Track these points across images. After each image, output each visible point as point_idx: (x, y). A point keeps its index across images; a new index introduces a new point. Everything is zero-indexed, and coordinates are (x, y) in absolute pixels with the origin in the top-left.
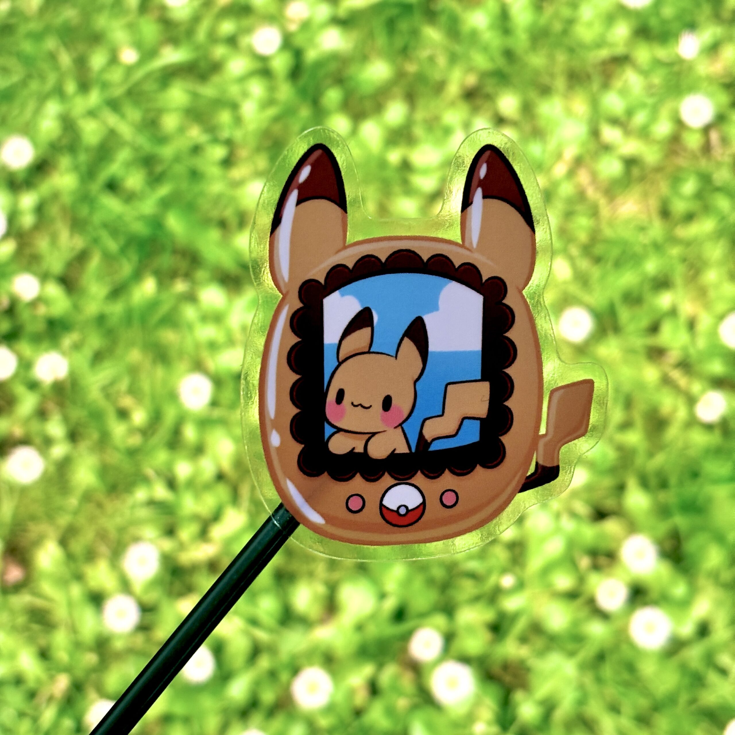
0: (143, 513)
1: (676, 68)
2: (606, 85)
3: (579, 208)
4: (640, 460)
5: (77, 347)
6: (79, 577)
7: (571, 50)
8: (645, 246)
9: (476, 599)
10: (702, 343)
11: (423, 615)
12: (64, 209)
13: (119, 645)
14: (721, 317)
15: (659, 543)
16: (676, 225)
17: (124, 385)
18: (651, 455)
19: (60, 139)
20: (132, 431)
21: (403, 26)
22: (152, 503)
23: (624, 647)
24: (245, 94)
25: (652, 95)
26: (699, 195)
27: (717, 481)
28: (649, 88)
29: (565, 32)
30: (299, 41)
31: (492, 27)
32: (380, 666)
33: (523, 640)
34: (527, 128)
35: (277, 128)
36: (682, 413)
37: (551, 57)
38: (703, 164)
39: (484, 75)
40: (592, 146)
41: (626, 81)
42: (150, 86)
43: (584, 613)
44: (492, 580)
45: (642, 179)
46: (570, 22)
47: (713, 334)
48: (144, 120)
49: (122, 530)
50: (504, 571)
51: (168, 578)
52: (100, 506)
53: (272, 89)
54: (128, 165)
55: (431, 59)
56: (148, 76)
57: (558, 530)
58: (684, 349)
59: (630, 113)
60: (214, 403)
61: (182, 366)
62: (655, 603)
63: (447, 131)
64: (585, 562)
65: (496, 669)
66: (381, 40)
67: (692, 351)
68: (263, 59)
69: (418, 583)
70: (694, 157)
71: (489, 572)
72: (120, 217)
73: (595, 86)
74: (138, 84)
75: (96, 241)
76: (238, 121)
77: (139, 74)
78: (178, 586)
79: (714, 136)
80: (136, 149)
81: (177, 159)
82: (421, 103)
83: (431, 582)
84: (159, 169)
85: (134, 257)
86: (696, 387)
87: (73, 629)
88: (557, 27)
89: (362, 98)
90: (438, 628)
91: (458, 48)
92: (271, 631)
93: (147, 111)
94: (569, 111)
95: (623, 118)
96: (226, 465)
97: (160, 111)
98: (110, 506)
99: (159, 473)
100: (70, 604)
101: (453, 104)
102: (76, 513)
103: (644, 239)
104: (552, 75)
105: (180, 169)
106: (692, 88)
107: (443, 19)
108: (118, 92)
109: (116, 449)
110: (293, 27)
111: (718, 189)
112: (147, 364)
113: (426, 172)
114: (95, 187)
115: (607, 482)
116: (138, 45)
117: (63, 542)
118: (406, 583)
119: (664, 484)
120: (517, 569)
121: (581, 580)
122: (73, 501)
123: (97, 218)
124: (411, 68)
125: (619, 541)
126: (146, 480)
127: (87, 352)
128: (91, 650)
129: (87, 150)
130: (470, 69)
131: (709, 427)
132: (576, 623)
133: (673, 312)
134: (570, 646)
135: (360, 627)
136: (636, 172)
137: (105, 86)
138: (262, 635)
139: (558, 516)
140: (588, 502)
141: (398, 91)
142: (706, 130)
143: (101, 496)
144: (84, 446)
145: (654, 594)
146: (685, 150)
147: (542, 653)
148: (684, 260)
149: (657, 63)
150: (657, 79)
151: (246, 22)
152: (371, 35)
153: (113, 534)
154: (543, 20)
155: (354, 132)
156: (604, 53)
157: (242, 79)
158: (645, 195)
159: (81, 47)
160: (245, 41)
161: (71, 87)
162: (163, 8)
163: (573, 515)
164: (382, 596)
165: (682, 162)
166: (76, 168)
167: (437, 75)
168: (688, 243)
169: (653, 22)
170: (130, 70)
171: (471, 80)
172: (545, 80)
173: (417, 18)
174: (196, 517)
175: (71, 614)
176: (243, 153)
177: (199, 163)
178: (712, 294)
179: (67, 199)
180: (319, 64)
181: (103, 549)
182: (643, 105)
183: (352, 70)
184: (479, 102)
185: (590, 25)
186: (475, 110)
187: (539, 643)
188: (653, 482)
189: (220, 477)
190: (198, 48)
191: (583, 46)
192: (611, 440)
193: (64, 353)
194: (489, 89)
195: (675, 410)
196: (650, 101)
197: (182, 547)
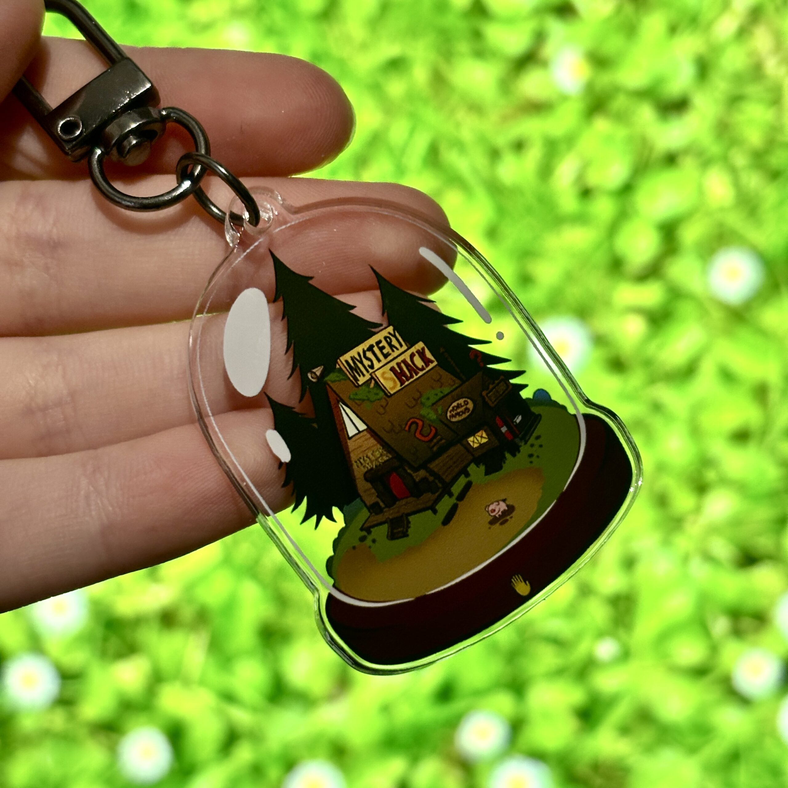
3: (753, 90)
9: (557, 674)
11: (481, 694)
13: (29, 724)
23: (768, 742)
32: (414, 761)
33: (625, 730)
43: (713, 695)
44: (583, 648)
50: (601, 634)
51: (99, 632)
57: (684, 580)
64: (721, 625)
65: (582, 768)
71: (580, 636)
78: (114, 643)
83: (493, 647)
90: (499, 711)
92: (255, 709)
113: (510, 21)
120: (621, 632)
121: (714, 650)
132: (702, 709)
134: (692, 740)
135: (385, 709)
138: (241, 716)
139: (686, 559)
140: (732, 540)
163: (708, 558)
187: (646, 734)
192: (772, 451)
197: (120, 588)
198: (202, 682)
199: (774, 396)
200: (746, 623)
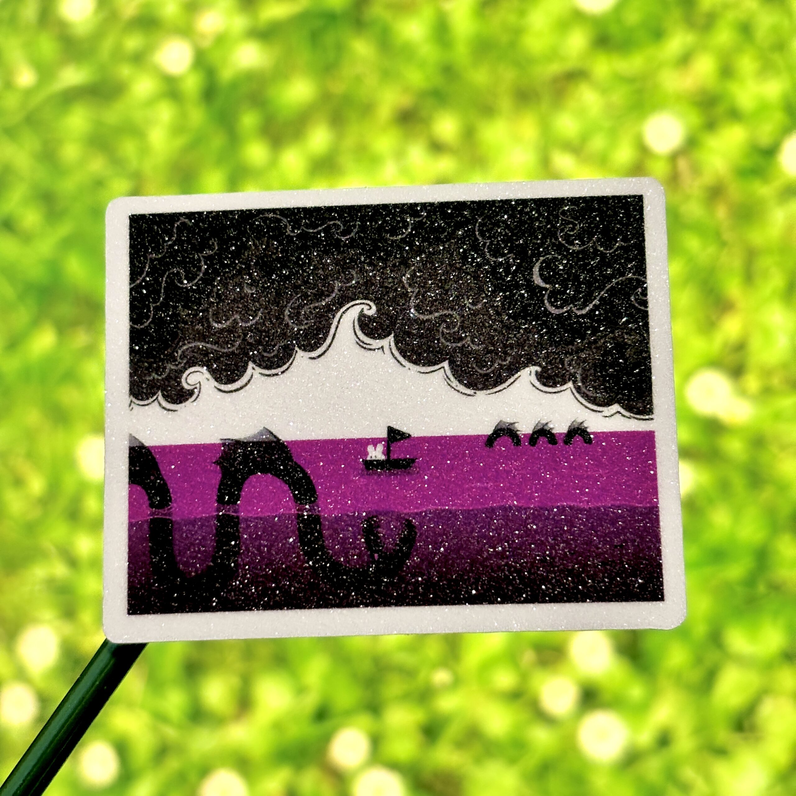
1: (640, 85)
2: (557, 105)
7: (520, 66)
9: (405, 697)
11: (347, 714)
17: (22, 449)
20: (31, 502)
21: (329, 38)
22: (51, 583)
25: (611, 117)
28: (609, 108)
29: (513, 44)
30: (214, 58)
31: (429, 39)
32: (298, 770)
33: (460, 744)
34: (467, 156)
37: (495, 74)
39: (422, 95)
41: (582, 102)
43: (526, 716)
44: (422, 678)
46: (517, 32)
47: (679, 395)
48: (43, 150)
50: (438, 665)
53: (183, 114)
54: (26, 201)
55: (358, 79)
56: (48, 100)
59: (584, 138)
61: (82, 426)
62: (608, 706)
63: (376, 161)
64: (529, 656)
68: (172, 80)
69: (342, 680)
71: (420, 666)
73: (545, 105)
74: (37, 109)
76: (144, 150)
77: (39, 98)
79: (682, 164)
80: (34, 185)
83: (355, 677)
84: (59, 206)
85: (33, 305)
88: (504, 38)
90: (363, 728)
91: (391, 65)
92: (179, 727)
93: (46, 141)
94: (515, 136)
95: (578, 143)
97: (59, 142)
98: (5, 582)
99: (59, 550)
101: (384, 129)
104: (495, 95)
106: (658, 106)
107: (374, 30)
108: (15, 119)
109: (12, 519)
110: (206, 44)
111: (688, 227)
112: (46, 427)
116: (36, 64)
118: (329, 676)
120: (453, 664)
121: (524, 677)
124: (338, 87)
125: (568, 636)
126: (44, 555)
130: (405, 90)
132: (519, 728)
134: (512, 752)
135: (277, 727)
138: (170, 733)
141: (322, 115)
142: (674, 157)
145: (606, 696)
147: (478, 761)
149: (619, 78)
150: (616, 98)
153: (8, 614)
155: (273, 162)
156: (555, 68)
157: (151, 102)
162: (63, 25)
164: (301, 690)
169: (615, 30)
170: (27, 94)
171: (407, 100)
172: (487, 99)
173: (344, 28)
180: (235, 85)
182: (599, 129)
185: (540, 34)
186: (409, 136)
187: (477, 748)
190: (100, 66)
191: (530, 59)
194: (424, 112)
196: (608, 123)
197: (83, 631)
198: (142, 706)
200: (549, 655)
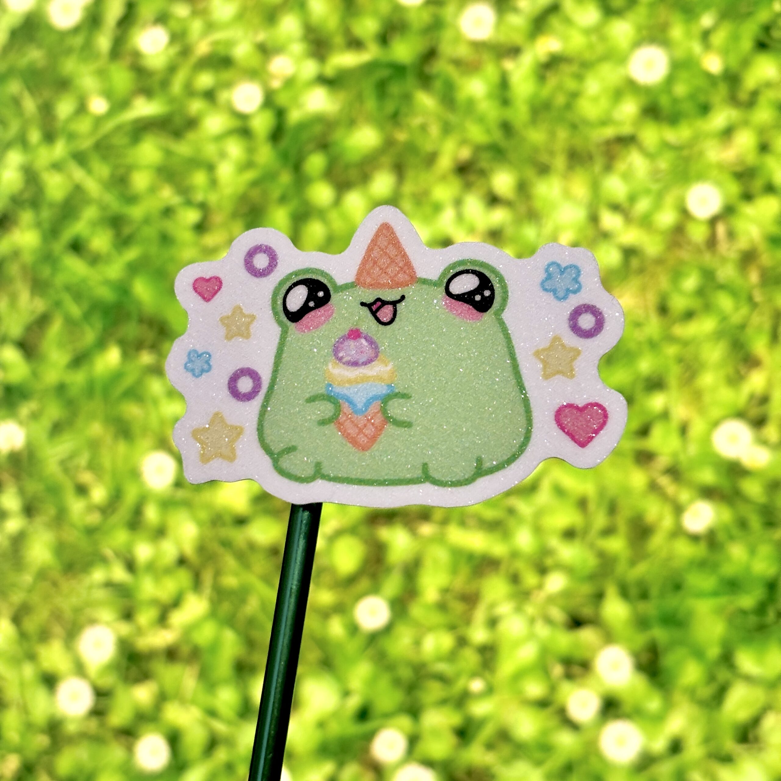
0: (100, 594)
1: (685, 153)
2: (608, 168)
4: (621, 568)
5: (35, 416)
6: (32, 657)
7: (574, 127)
8: (640, 343)
9: (443, 702)
10: (693, 449)
11: (388, 716)
12: (24, 268)
13: (71, 728)
14: (716, 424)
15: (636, 655)
16: (674, 322)
17: (83, 460)
18: (633, 563)
19: (22, 192)
20: (91, 508)
21: (395, 89)
22: (109, 584)
23: (593, 760)
24: (223, 155)
25: (657, 181)
26: (700, 292)
27: (701, 595)
28: (655, 174)
29: (569, 106)
30: (282, 99)
31: (490, 96)
32: (341, 764)
33: (490, 746)
34: (522, 209)
35: (255, 194)
36: (668, 522)
37: (552, 134)
38: (707, 258)
39: (479, 149)
40: (590, 232)
41: (630, 165)
42: (120, 140)
43: (553, 722)
44: (460, 684)
45: (641, 271)
46: (575, 95)
47: (706, 440)
48: (112, 176)
49: (78, 610)
50: (474, 675)
51: (124, 663)
52: (55, 584)
53: (251, 150)
54: (94, 224)
55: (423, 128)
56: (119, 128)
57: (531, 636)
58: (675, 455)
60: (179, 484)
61: (145, 443)
62: (627, 716)
63: (437, 208)
64: (558, 670)
65: (460, 774)
66: (371, 104)
67: (682, 458)
68: (243, 117)
69: (384, 683)
70: (698, 250)
71: (458, 675)
72: (84, 281)
73: (598, 167)
74: (106, 137)
75: (58, 304)
76: (213, 183)
77: (109, 126)
78: (134, 671)
79: (721, 229)
80: (103, 208)
81: (147, 221)
82: (410, 174)
83: (397, 682)
84: (127, 231)
85: (98, 324)
86: (684, 496)
87: (25, 710)
88: (560, 100)
89: (347, 166)
90: (401, 729)
91: (452, 118)
92: (229, 723)
93: (116, 167)
94: (567, 194)
95: (625, 205)
96: (189, 549)
97: (130, 168)
98: (65, 585)
99: (118, 554)
100: (22, 684)
101: (443, 178)
102: (30, 591)
103: (640, 335)
104: (552, 153)
105: (150, 232)
106: (701, 177)
107: (438, 84)
108: (86, 144)
109: (73, 526)
110: (276, 84)
111: (722, 287)
112: (108, 439)
114: (59, 246)
115: (586, 589)
116: (108, 94)
117: (16, 620)
118: (372, 682)
119: (644, 595)
120: (487, 674)
121: (553, 688)
122: (28, 578)
123: (60, 279)
124: (402, 136)
125: (595, 651)
126: (104, 560)
127: (46, 423)
128: (43, 731)
129: (51, 205)
130: (464, 142)
131: (695, 538)
132: (545, 733)
133: (665, 415)
134: (538, 755)
135: (321, 725)
136: (635, 263)
137: (71, 137)
138: (220, 727)
139: (532, 621)
140: (564, 609)
141: (386, 160)
142: (713, 221)
143: (56, 574)
144: (40, 520)
145: (627, 708)
146: (689, 243)
147: (507, 761)
148: (680, 360)
149: (666, 146)
150: (664, 164)
151: (226, 75)
152: (360, 98)
153: (68, 614)
154: (546, 91)
155: (337, 201)
156: (609, 132)
157: (220, 138)
158: (643, 289)
159: (47, 94)
160: (224, 96)
161: (35, 136)
162: (137, 55)
163: (549, 621)
164: (346, 693)
165: (684, 254)
166: (38, 225)
167: (428, 147)
168: (685, 343)
169: (664, 101)
170: (99, 121)
171: (465, 154)
172: (544, 158)
173: (411, 81)
174: (155, 602)
175: (22, 695)
176: (218, 218)
177: (169, 226)
178: (707, 398)
179: (28, 258)
180: (303, 126)
181: (58, 630)
182: (647, 192)
183: (338, 135)
184: (472, 178)
185: (595, 99)
186: (468, 186)
187: (506, 750)
188: (634, 591)
189: (182, 561)
190: (172, 101)
191: (586, 123)
192: (592, 546)
193: (21, 423)
194: (484, 164)
195: (660, 518)
196: (655, 187)
197: (140, 631)
198: (193, 702)
199: (592, 506)
200: (576, 670)
